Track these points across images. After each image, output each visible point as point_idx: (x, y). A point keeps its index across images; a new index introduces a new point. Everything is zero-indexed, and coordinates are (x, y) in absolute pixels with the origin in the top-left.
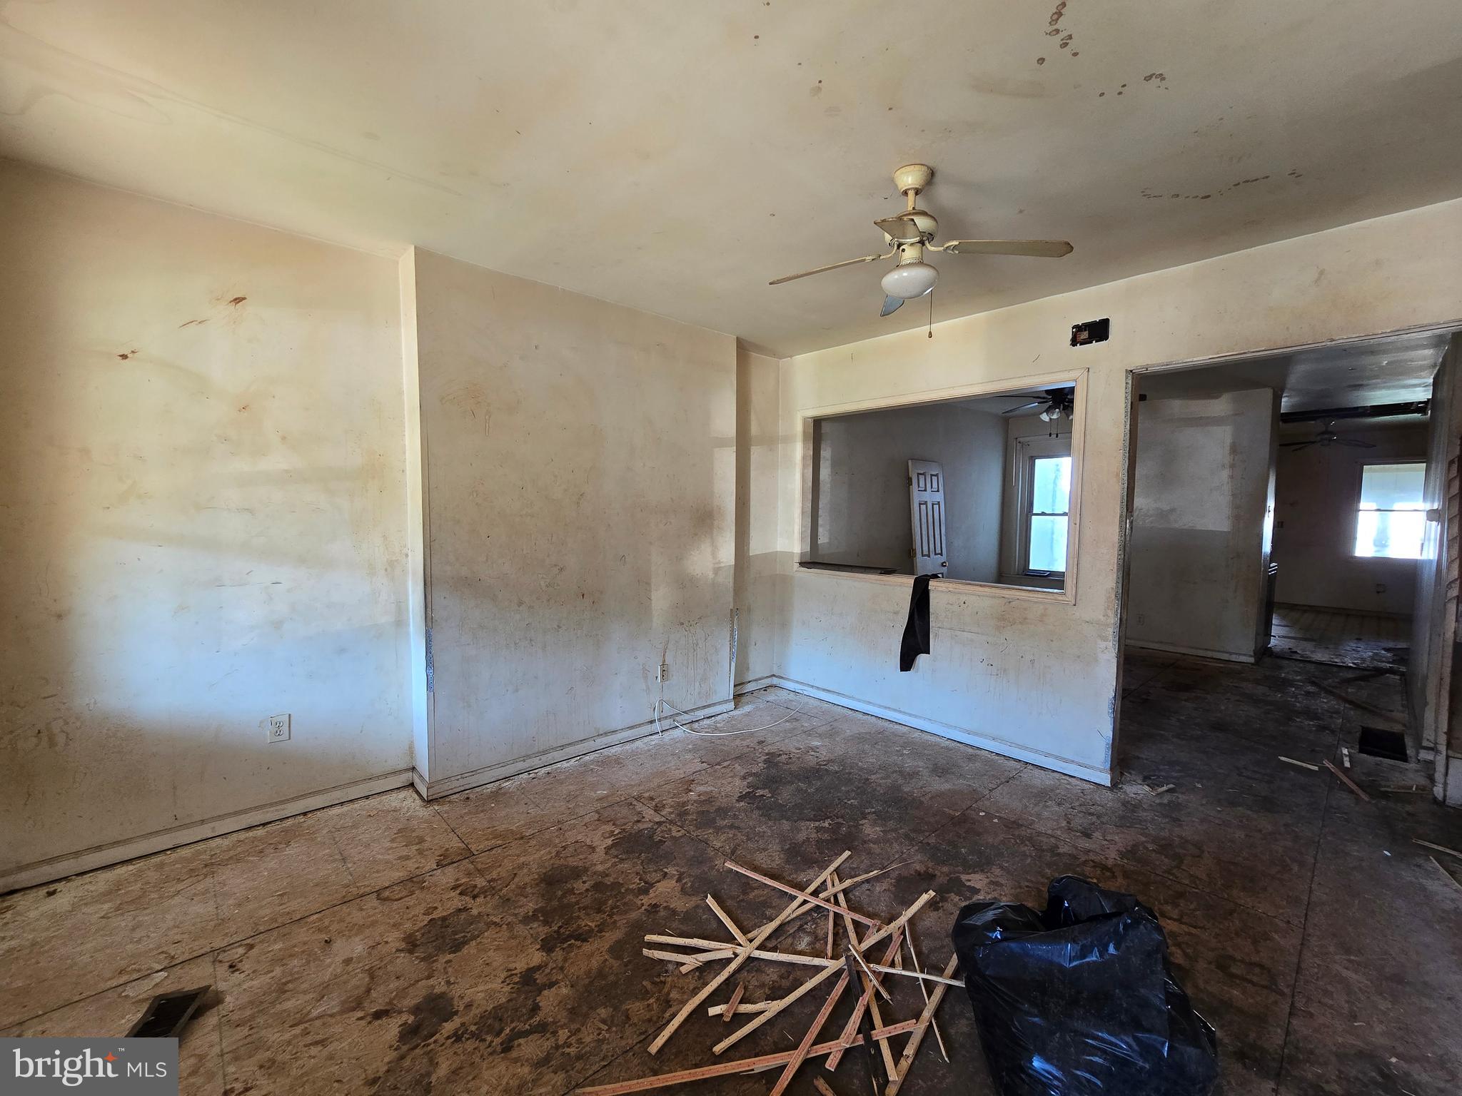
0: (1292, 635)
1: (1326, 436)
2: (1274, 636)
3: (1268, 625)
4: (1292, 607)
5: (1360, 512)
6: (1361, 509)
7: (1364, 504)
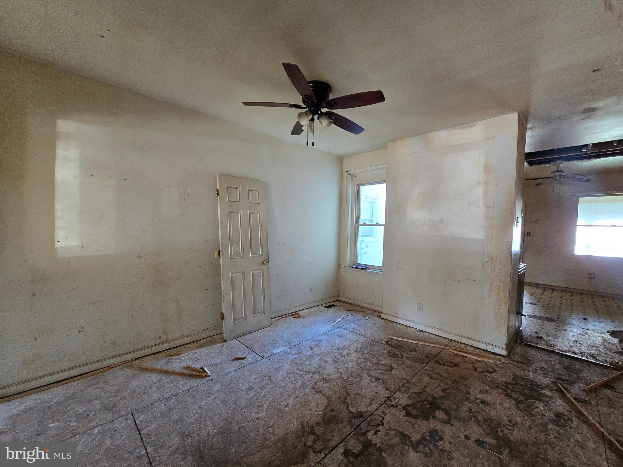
0: (537, 314)
1: (558, 173)
2: (525, 316)
3: (520, 301)
4: (537, 286)
5: (578, 227)
6: (578, 225)
7: (581, 220)
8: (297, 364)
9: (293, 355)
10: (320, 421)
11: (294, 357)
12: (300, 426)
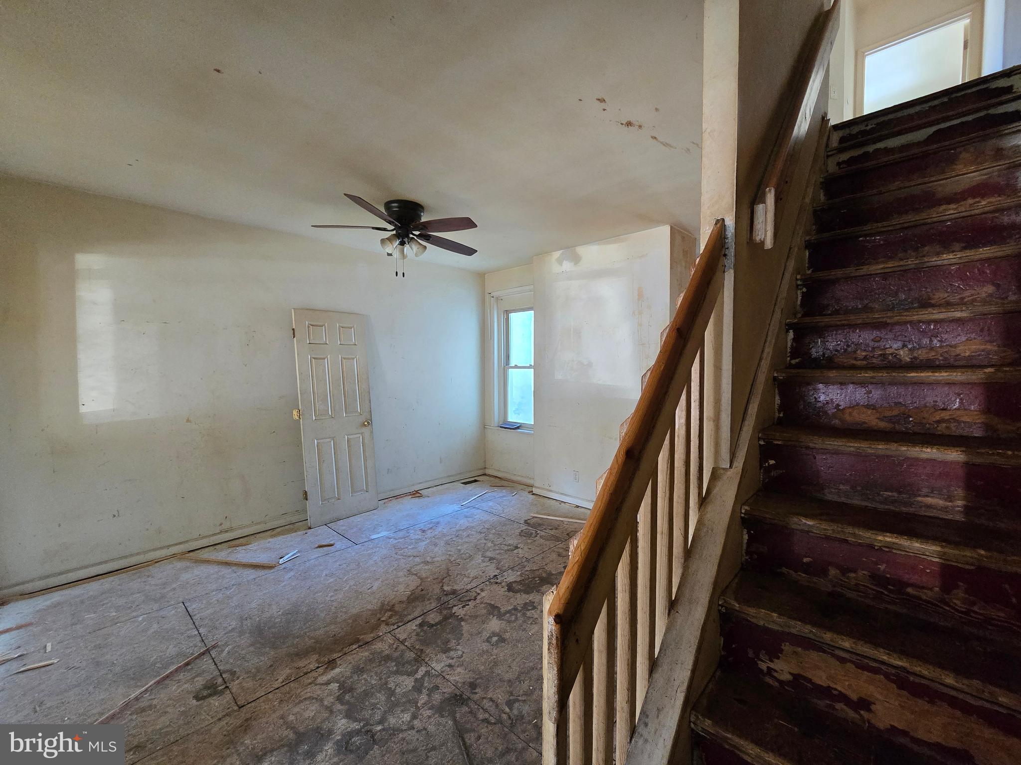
8: (398, 549)
9: (396, 539)
10: (405, 599)
11: (397, 541)
12: (379, 604)
